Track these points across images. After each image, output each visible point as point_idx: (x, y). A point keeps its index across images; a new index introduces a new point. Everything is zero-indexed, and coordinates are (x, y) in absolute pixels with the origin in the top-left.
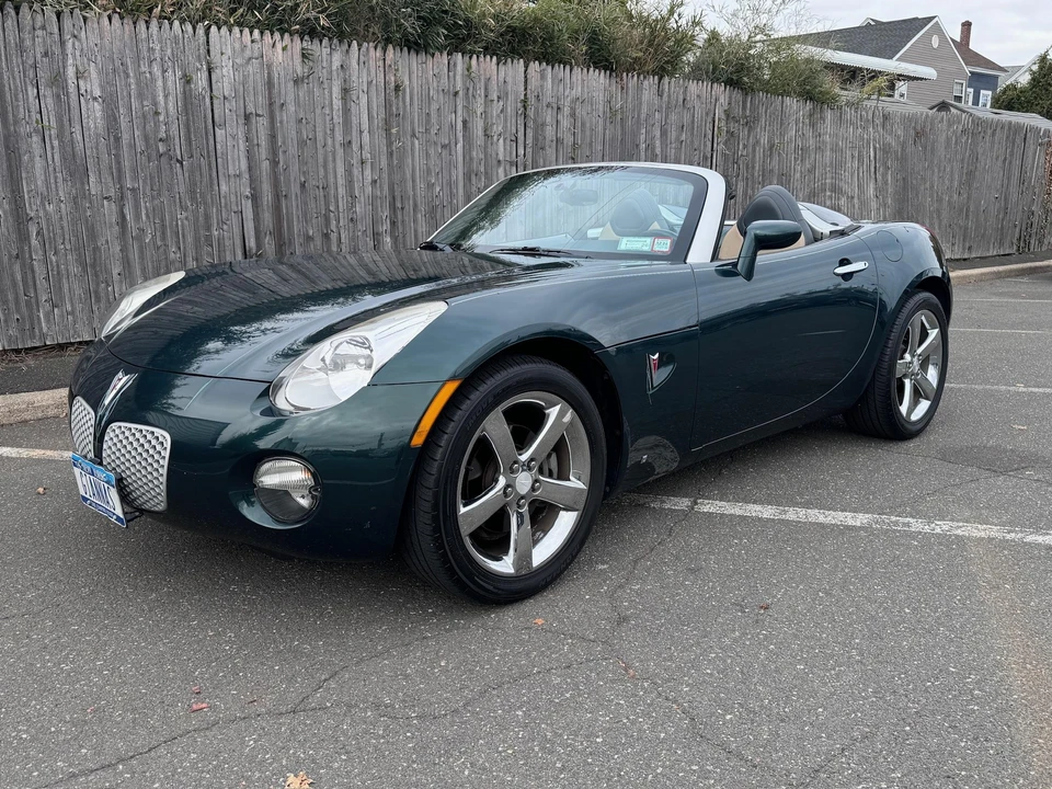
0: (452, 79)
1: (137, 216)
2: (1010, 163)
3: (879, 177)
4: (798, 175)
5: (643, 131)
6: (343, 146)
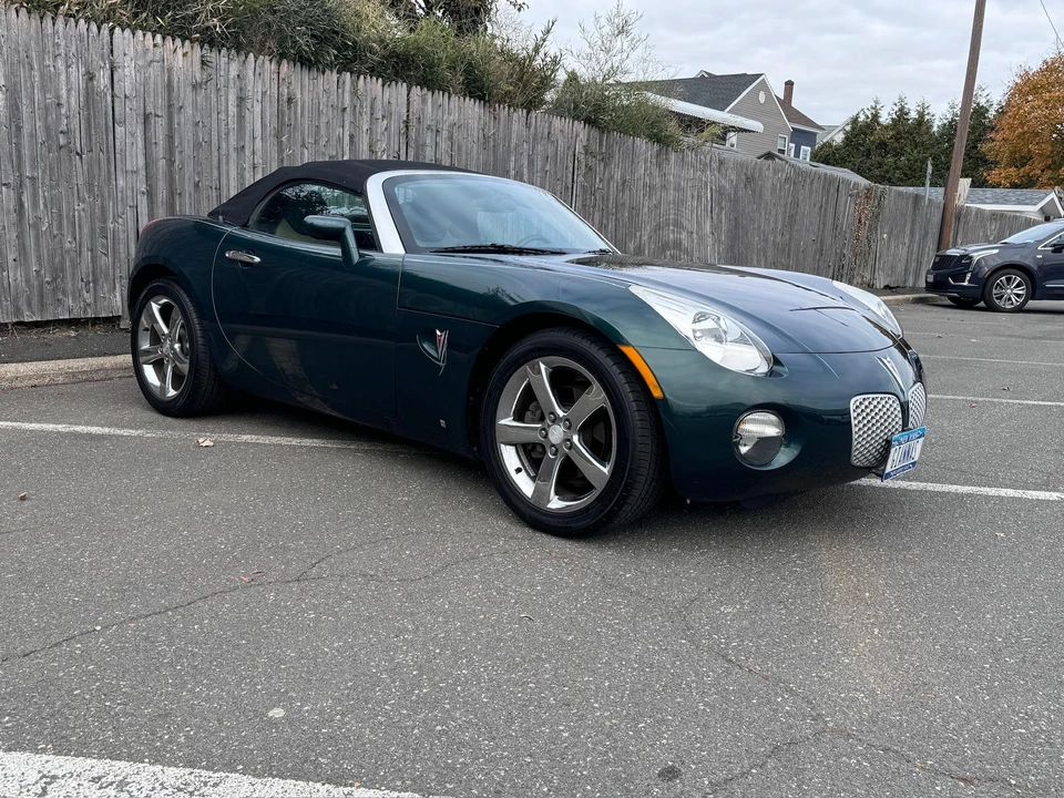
0: (341, 96)
1: (35, 205)
2: (826, 210)
3: (715, 216)
4: (646, 209)
5: (513, 158)
6: (236, 149)
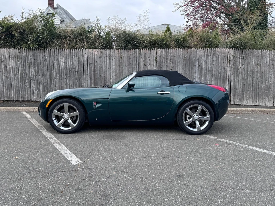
0: (136, 54)
6: (109, 69)
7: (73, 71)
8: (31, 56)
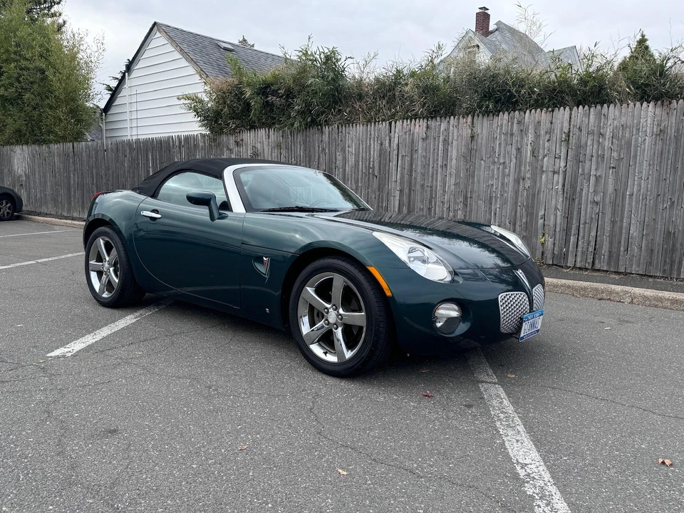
7: (369, 174)
8: (300, 144)
